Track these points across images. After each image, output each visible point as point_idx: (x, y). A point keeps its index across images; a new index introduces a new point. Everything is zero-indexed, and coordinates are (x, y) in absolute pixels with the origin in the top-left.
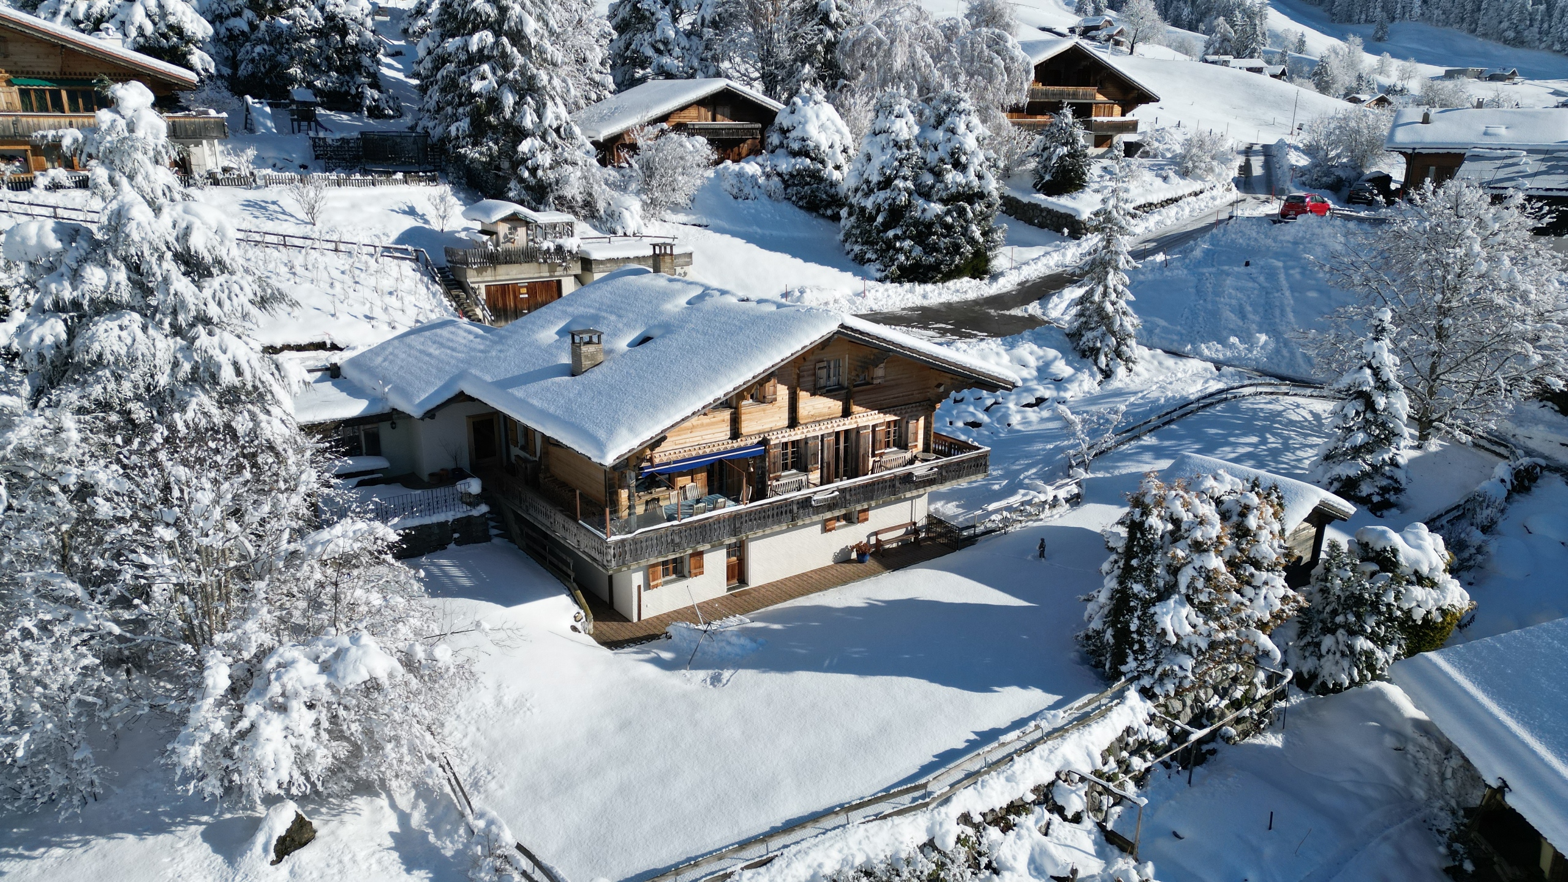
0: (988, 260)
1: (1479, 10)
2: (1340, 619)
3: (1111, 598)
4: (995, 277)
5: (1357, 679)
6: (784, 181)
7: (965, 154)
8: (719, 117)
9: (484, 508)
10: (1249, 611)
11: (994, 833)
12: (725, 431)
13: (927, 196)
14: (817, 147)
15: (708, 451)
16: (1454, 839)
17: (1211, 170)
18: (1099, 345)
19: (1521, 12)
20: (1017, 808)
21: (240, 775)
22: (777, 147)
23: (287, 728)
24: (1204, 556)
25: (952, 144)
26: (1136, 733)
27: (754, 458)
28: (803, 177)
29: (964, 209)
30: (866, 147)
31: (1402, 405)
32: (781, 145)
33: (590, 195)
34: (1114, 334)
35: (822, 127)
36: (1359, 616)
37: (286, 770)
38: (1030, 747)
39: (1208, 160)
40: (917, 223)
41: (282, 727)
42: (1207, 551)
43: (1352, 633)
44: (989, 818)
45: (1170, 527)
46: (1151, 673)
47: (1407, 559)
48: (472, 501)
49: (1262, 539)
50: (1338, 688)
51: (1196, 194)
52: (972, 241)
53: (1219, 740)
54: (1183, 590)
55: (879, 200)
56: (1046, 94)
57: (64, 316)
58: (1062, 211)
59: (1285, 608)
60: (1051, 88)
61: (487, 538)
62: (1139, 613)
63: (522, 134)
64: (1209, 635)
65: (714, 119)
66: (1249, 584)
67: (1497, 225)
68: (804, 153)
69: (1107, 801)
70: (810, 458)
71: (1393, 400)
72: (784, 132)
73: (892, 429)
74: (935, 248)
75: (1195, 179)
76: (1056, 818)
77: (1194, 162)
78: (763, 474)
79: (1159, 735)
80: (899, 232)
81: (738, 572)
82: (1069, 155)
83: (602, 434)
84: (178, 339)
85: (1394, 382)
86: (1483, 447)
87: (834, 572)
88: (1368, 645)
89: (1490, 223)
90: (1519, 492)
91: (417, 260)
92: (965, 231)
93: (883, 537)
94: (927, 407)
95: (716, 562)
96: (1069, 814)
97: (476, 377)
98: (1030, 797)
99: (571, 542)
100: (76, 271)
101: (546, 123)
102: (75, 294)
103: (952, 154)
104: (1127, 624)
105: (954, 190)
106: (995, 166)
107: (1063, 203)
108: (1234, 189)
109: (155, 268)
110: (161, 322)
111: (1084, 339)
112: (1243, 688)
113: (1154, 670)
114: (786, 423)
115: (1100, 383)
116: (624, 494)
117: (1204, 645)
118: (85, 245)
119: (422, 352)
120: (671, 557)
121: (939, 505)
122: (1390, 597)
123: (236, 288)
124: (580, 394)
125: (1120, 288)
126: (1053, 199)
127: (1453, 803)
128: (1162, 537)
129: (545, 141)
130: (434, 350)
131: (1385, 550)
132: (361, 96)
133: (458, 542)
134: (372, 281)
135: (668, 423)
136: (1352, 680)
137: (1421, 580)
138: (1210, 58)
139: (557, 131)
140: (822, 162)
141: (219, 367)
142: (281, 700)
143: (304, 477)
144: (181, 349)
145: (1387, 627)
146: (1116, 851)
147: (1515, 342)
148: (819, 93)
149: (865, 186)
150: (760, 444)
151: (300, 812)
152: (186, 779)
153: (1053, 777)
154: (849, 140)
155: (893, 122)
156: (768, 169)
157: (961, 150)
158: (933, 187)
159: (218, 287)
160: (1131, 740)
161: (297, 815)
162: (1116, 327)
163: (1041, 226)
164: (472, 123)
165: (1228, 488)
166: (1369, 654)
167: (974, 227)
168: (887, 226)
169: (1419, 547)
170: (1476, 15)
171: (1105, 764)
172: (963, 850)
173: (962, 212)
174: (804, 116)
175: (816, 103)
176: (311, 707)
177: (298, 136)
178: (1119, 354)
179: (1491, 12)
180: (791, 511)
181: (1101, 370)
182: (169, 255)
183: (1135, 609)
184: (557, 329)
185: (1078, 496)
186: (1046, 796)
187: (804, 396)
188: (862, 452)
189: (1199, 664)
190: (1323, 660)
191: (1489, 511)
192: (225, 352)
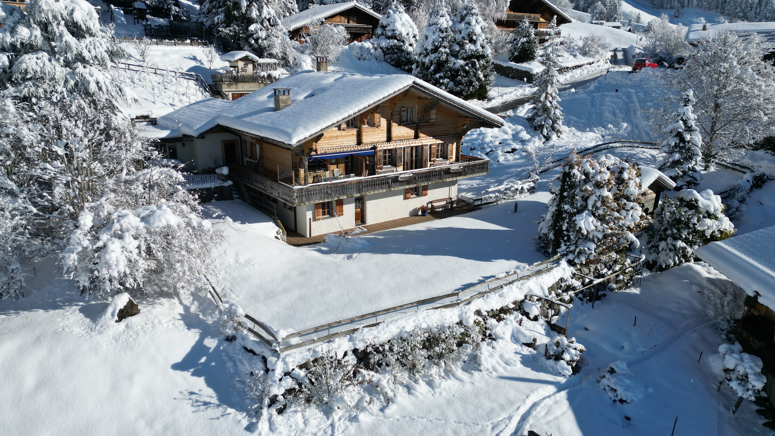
0: (486, 92)
1: (725, 2)
2: (669, 232)
3: (553, 217)
4: (490, 100)
5: (678, 262)
6: (384, 52)
7: (475, 35)
8: (351, 22)
9: (230, 183)
10: (623, 222)
11: (493, 321)
12: (354, 140)
13: (456, 57)
14: (400, 34)
15: (345, 150)
16: (729, 332)
17: (597, 52)
18: (543, 123)
19: (746, 3)
20: (504, 310)
21: (99, 272)
22: (380, 35)
23: (123, 247)
24: (601, 190)
25: (468, 30)
26: (565, 281)
27: (369, 156)
28: (393, 49)
29: (475, 63)
30: (425, 32)
31: (698, 139)
32: (382, 34)
33: (285, 54)
34: (550, 118)
35: (403, 24)
36: (679, 230)
37: (123, 267)
38: (511, 283)
39: (596, 47)
40: (451, 69)
41: (120, 246)
42: (602, 187)
43: (675, 239)
44: (491, 314)
45: (583, 177)
46: (573, 252)
47: (703, 205)
48: (226, 178)
49: (630, 186)
50: (668, 267)
51: (590, 64)
52: (479, 80)
53: (608, 290)
54: (590, 208)
55: (432, 58)
56: (515, 17)
57: (8, 54)
58: (524, 69)
59: (642, 222)
60: (518, 14)
61: (232, 199)
62: (567, 220)
63: (251, 21)
64: (604, 231)
65: (348, 22)
66: (624, 209)
67: (745, 52)
68: (394, 37)
69: (551, 312)
70: (398, 160)
71: (693, 137)
72: (384, 27)
73: (440, 148)
74: (460, 83)
75: (589, 57)
76: (525, 318)
77: (589, 48)
78: (374, 165)
79: (577, 284)
80: (442, 75)
81: (361, 217)
82: (527, 42)
83: (290, 130)
84: (68, 68)
85: (694, 127)
86: (737, 170)
87: (410, 219)
88: (683, 245)
89: (742, 51)
90: (756, 188)
91: (197, 80)
92: (475, 74)
93: (435, 204)
94: (458, 137)
95: (350, 209)
96: (532, 316)
97: (225, 116)
98: (512, 306)
99: (275, 194)
100: (13, 28)
101: (263, 16)
102: (13, 39)
103: (469, 35)
104: (561, 226)
105: (470, 53)
106: (490, 42)
107: (524, 66)
108: (609, 62)
109: (56, 29)
110: (59, 59)
111: (536, 121)
112: (619, 266)
113: (575, 250)
114: (385, 139)
115: (544, 143)
116: (302, 171)
117: (600, 236)
118: (18, 15)
119: (198, 110)
120: (326, 200)
121: (463, 194)
122: (695, 220)
123: (98, 44)
124: (279, 117)
125: (554, 95)
126: (520, 64)
127: (728, 317)
128: (580, 182)
129: (263, 25)
130: (204, 109)
131: (692, 200)
132: (170, 10)
133: (217, 199)
134: (174, 88)
135: (324, 125)
136: (675, 263)
137: (710, 215)
138: (594, 22)
139: (269, 20)
140: (403, 42)
141: (89, 83)
142: (119, 232)
143: (134, 145)
144: (69, 74)
145: (693, 236)
146: (556, 333)
147: (755, 110)
148: (402, 8)
149: (425, 52)
150: (372, 149)
151: (131, 298)
152: (68, 272)
153: (523, 298)
154: (416, 32)
155: (439, 19)
156: (376, 45)
157: (473, 33)
158: (459, 52)
159: (88, 43)
160: (563, 284)
161: (130, 299)
162: (552, 116)
163: (513, 78)
164: (225, 16)
165: (613, 162)
166: (684, 249)
167: (480, 72)
168: (436, 71)
169: (709, 199)
170: (724, 5)
171: (550, 294)
172: (477, 329)
173: (474, 64)
174: (394, 19)
175: (400, 12)
176: (136, 238)
177: (137, 25)
178: (553, 128)
179: (731, 4)
180: (388, 183)
181: (544, 136)
182: (63, 23)
183: (565, 218)
184: (267, 96)
185: (533, 188)
186: (520, 306)
187: (395, 126)
188: (424, 158)
189: (598, 247)
190: (660, 254)
191: (742, 193)
192: (92, 76)
